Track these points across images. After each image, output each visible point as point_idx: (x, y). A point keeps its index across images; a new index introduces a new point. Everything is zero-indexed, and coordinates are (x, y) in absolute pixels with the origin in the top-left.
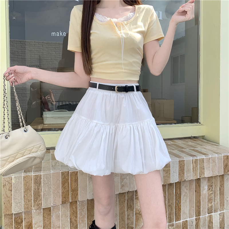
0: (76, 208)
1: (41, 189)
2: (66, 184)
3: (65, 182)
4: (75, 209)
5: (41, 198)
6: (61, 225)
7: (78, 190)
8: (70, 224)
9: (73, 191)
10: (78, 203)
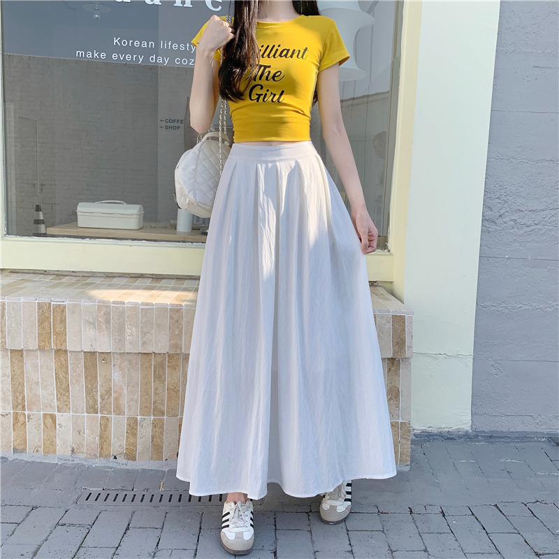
0: (66, 360)
1: (5, 324)
2: (46, 324)
3: (43, 320)
4: (64, 362)
5: (5, 335)
6: (40, 380)
7: (66, 335)
8: (57, 382)
9: (57, 334)
10: (69, 355)
